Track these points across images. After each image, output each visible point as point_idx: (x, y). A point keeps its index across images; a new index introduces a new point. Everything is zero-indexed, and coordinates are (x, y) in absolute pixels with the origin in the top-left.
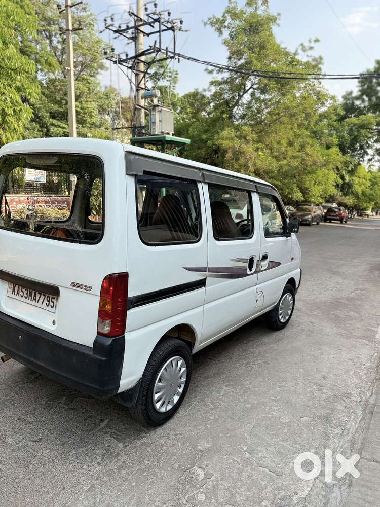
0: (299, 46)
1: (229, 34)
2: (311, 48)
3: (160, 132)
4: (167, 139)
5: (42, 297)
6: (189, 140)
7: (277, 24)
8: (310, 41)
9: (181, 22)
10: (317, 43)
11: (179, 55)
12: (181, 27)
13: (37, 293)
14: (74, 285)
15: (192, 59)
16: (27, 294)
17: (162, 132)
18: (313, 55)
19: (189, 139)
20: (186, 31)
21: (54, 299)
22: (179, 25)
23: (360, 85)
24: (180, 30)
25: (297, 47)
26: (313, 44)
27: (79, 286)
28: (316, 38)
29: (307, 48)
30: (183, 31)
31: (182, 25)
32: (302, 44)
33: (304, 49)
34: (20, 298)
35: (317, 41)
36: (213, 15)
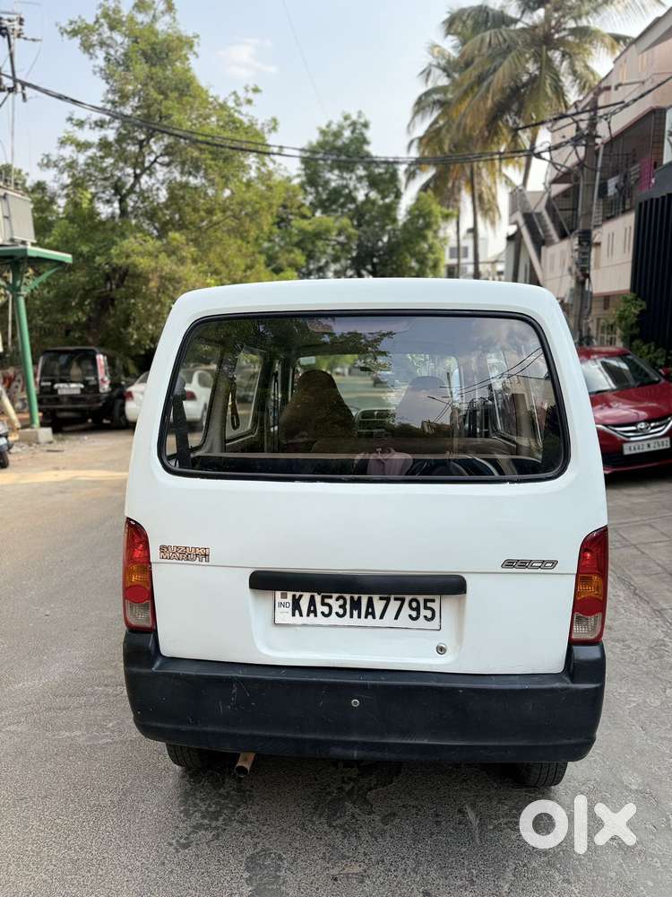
0: (230, 96)
1: (105, 58)
2: (249, 102)
3: (8, 238)
4: (30, 254)
5: (394, 605)
6: (70, 256)
7: (195, 53)
8: (247, 91)
9: (21, 21)
10: (258, 95)
11: (24, 85)
12: (20, 30)
13: (376, 598)
14: (509, 564)
15: (66, 98)
16: (343, 607)
17: (12, 240)
18: (250, 114)
19: (69, 253)
20: (34, 40)
21: (433, 601)
22: (17, 27)
23: (303, 167)
24: (19, 36)
25: (227, 96)
26: (251, 95)
27: (523, 564)
28: (255, 85)
29: (242, 100)
30: (25, 39)
31: (22, 27)
32: (235, 93)
33: (238, 102)
34: (320, 620)
35: (256, 90)
36: (80, 17)
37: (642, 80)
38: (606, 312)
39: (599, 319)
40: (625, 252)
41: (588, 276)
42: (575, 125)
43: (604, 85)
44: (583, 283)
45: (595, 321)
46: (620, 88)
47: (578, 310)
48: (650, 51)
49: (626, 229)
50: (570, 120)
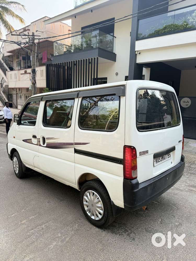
37: (43, 31)
38: (27, 92)
39: (25, 95)
40: (41, 77)
41: (36, 82)
42: (28, 39)
43: (27, 29)
44: (34, 84)
45: (24, 95)
46: (37, 32)
47: (34, 91)
48: (53, 24)
49: (41, 71)
50: (27, 37)
